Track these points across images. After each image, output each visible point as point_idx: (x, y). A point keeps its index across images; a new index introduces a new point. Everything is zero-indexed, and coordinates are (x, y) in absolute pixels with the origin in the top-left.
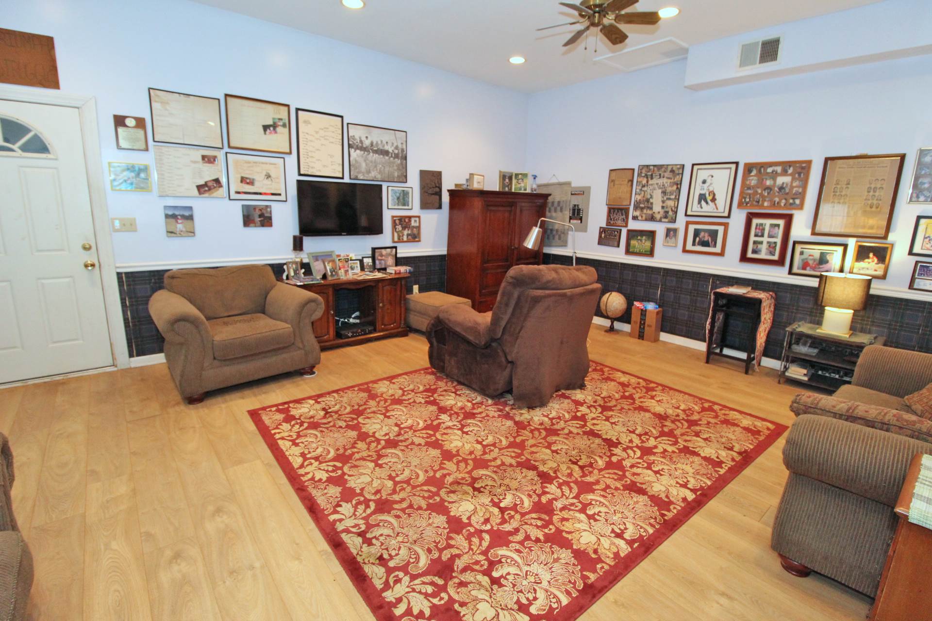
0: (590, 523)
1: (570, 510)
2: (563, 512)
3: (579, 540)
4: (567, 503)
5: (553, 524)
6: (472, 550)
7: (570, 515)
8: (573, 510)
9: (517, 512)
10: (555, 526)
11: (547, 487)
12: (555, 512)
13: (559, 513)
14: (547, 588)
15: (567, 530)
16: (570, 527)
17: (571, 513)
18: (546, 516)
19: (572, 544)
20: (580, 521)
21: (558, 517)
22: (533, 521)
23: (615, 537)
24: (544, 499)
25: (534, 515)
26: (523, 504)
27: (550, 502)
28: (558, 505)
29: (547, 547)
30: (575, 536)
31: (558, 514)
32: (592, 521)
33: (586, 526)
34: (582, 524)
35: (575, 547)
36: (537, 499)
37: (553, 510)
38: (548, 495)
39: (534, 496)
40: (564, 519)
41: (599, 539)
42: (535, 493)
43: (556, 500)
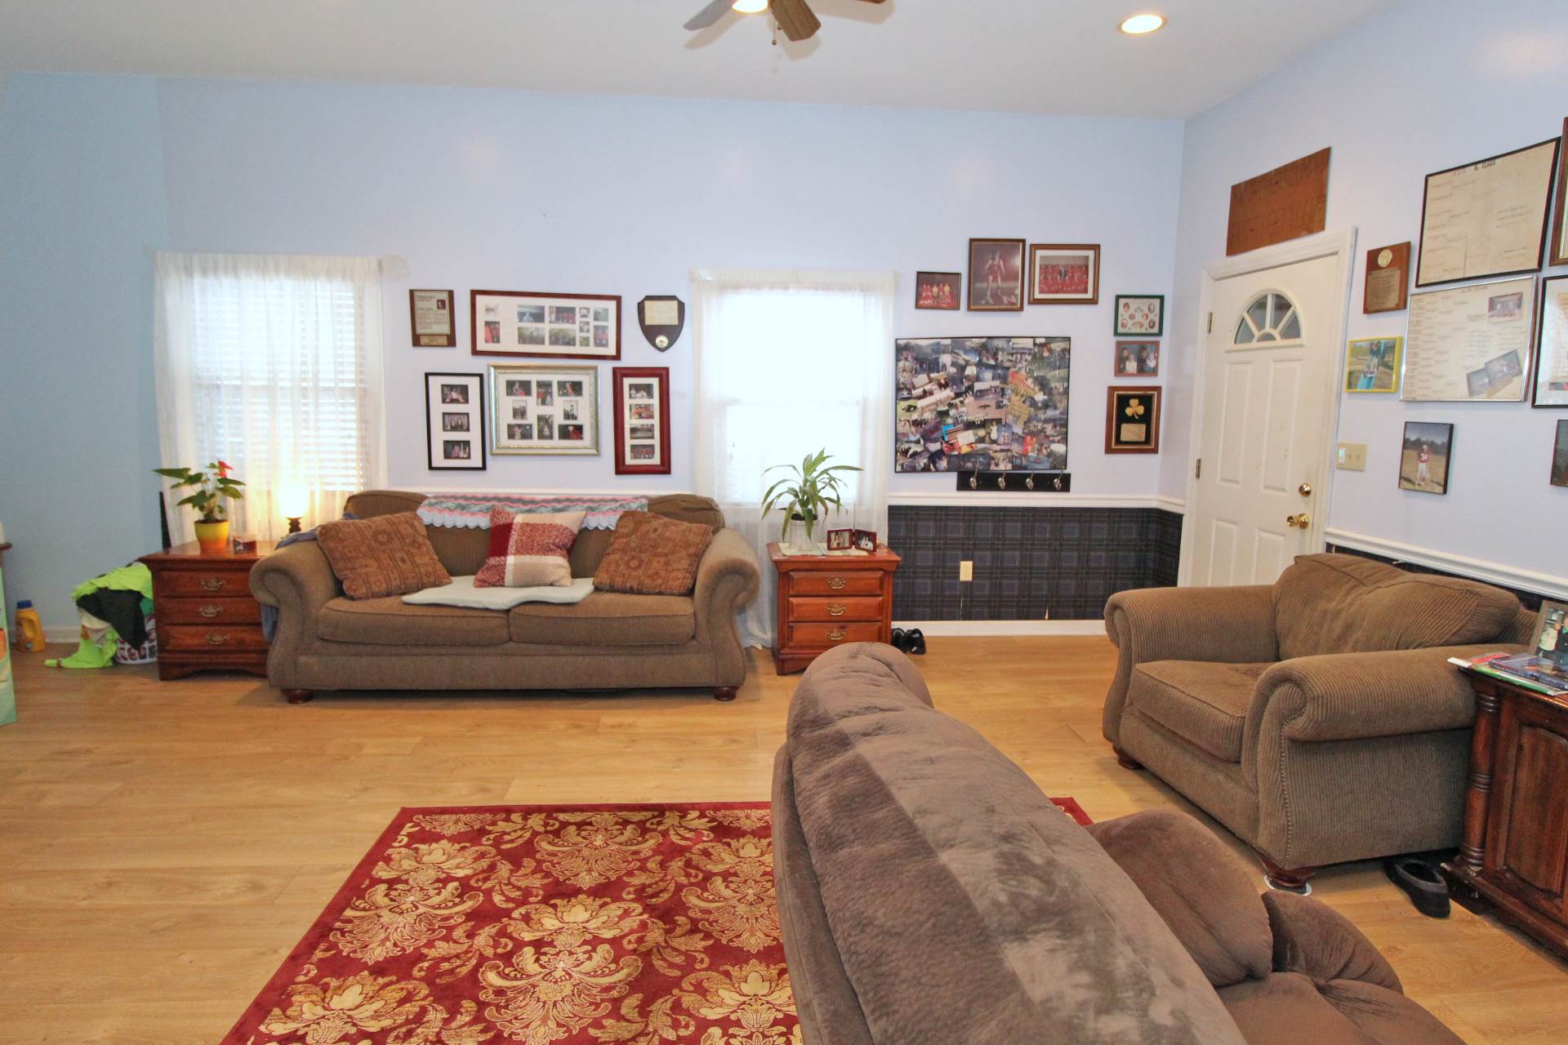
0: (354, 1025)
1: (407, 1022)
2: (417, 1009)
3: (363, 985)
4: (419, 1031)
5: (421, 979)
6: (506, 885)
7: (399, 1014)
8: (401, 1026)
9: (497, 956)
10: (415, 979)
11: (481, 1032)
12: (431, 998)
13: (423, 1003)
14: (378, 911)
15: (393, 987)
16: (389, 995)
17: (400, 1020)
18: (443, 982)
19: (371, 974)
20: (376, 1016)
21: (421, 995)
22: (458, 962)
23: (297, 1031)
24: (468, 1005)
25: (464, 970)
26: (499, 973)
27: (454, 1012)
28: (436, 1016)
29: (409, 946)
30: (373, 988)
31: (424, 999)
32: (353, 1030)
33: (358, 1016)
34: (368, 1014)
35: (366, 973)
36: (482, 996)
37: (438, 1000)
38: (468, 1019)
39: (491, 997)
40: (408, 998)
41: (325, 1009)
42: (494, 1005)
43: (446, 1021)
